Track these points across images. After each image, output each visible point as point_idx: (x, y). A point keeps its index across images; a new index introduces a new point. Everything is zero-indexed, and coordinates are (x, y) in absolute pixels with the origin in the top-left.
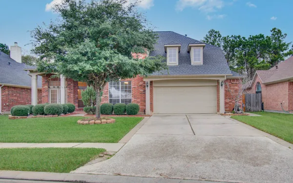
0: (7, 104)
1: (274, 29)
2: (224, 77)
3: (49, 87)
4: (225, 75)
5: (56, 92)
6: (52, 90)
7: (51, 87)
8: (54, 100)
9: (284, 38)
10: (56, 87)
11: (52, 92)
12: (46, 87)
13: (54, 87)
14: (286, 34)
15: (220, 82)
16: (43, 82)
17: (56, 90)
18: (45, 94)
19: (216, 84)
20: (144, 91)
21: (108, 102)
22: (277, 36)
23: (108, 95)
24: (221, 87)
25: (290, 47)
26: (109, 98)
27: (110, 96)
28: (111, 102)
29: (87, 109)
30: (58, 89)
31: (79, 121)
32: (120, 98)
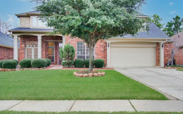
1: (155, 15)
3: (25, 46)
4: (166, 39)
5: (31, 50)
6: (27, 49)
7: (27, 46)
8: (29, 56)
9: (160, 21)
10: (31, 46)
12: (23, 46)
13: (30, 46)
14: (161, 19)
16: (21, 41)
17: (31, 49)
18: (22, 51)
19: (155, 46)
20: (104, 50)
21: (76, 58)
22: (156, 19)
23: (76, 53)
24: (162, 48)
25: (164, 27)
26: (77, 55)
27: (78, 53)
28: (79, 58)
29: (64, 63)
30: (32, 47)
31: (75, 73)
32: (86, 55)
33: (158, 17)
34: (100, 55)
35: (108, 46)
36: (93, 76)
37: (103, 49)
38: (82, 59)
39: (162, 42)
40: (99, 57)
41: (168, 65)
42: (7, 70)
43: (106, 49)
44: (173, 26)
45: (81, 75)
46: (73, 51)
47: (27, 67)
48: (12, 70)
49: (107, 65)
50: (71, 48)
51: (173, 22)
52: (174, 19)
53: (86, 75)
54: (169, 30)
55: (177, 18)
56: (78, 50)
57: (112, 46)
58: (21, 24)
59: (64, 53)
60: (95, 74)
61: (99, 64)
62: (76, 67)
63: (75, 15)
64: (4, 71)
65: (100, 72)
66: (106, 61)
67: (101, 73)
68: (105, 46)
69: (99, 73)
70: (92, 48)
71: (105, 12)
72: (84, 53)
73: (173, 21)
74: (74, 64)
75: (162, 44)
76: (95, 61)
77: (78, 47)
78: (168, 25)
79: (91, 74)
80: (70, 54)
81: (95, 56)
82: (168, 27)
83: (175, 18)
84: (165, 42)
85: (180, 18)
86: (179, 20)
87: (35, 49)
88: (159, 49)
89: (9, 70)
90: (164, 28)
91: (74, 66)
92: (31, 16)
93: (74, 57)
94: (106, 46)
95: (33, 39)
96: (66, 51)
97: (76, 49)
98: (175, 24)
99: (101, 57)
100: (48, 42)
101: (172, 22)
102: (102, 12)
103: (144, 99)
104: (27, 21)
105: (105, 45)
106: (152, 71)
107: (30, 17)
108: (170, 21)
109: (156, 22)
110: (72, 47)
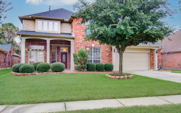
19: (149, 52)
20: (109, 55)
24: (156, 54)
30: (36, 51)
32: (93, 60)
34: (105, 60)
35: (114, 51)
39: (156, 49)
40: (105, 61)
42: (28, 74)
43: (111, 55)
48: (32, 74)
53: (123, 77)
58: (25, 27)
60: (129, 76)
64: (24, 76)
68: (109, 52)
72: (92, 58)
74: (87, 68)
75: (156, 50)
81: (101, 60)
84: (158, 49)
92: (36, 19)
94: (111, 52)
95: (37, 43)
99: (106, 61)
100: (51, 46)
104: (30, 24)
105: (110, 50)
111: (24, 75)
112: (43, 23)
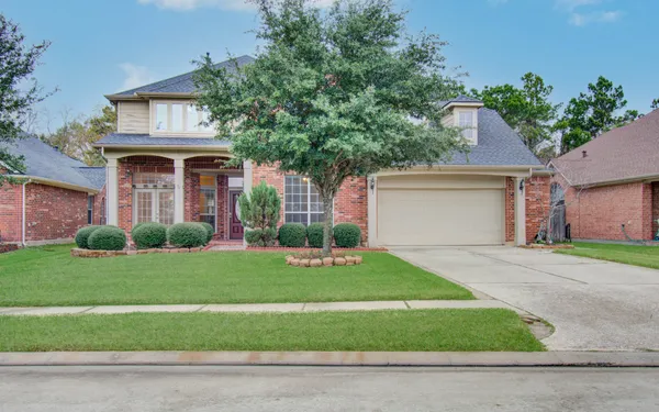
0: (35, 223)
1: (528, 76)
2: (528, 170)
3: (134, 186)
4: (530, 167)
5: (150, 198)
6: (140, 193)
7: (138, 185)
8: (145, 214)
9: (548, 94)
10: (151, 185)
11: (139, 198)
12: (128, 185)
13: (146, 187)
14: (551, 87)
15: (519, 180)
16: (119, 174)
17: (150, 194)
19: (503, 185)
20: (361, 197)
21: (283, 220)
22: (533, 89)
23: (283, 206)
24: (519, 192)
25: (560, 114)
26: (285, 212)
27: (288, 208)
28: (290, 221)
29: (253, 235)
30: (153, 191)
31: (290, 259)
32: (309, 212)
33: (539, 80)
34: (348, 213)
35: (372, 187)
36: (334, 264)
37: (356, 196)
38: (300, 224)
39: (520, 177)
40: (346, 217)
41: (540, 238)
42: (106, 253)
43: (366, 196)
44: (590, 113)
45: (305, 261)
46: (276, 202)
47: (154, 246)
48: (117, 254)
49: (370, 240)
50: (271, 194)
51: (590, 98)
52: (591, 87)
53: (318, 261)
54: (573, 124)
55: (604, 84)
56: (289, 198)
57: (382, 186)
58: (122, 124)
59: (252, 206)
60: (338, 260)
61: (347, 239)
62: (283, 244)
63: (295, 129)
64: (96, 257)
65: (350, 256)
66: (366, 227)
67: (353, 259)
68: (361, 188)
69: (348, 258)
70: (330, 197)
71: (361, 126)
72: (305, 208)
73: (590, 94)
74: (279, 238)
76: (336, 229)
77: (288, 190)
78: (572, 108)
79: (328, 260)
80: (268, 210)
81: (336, 215)
82: (571, 116)
83: (594, 84)
84: (526, 175)
85: (610, 85)
86: (608, 93)
87: (161, 194)
88: (513, 195)
89: (109, 252)
90: (560, 118)
91: (277, 243)
92: (150, 101)
93: (279, 217)
94: (366, 188)
95: (156, 167)
96: (259, 202)
97: (282, 196)
98: (594, 104)
99: (350, 217)
100: (198, 175)
101: (585, 99)
102: (354, 125)
103: (434, 299)
104: (137, 115)
105: (363, 184)
106: (484, 255)
107: (147, 102)
108: (577, 96)
109: (532, 99)
110: (272, 192)
111: (97, 255)
112: (170, 110)
